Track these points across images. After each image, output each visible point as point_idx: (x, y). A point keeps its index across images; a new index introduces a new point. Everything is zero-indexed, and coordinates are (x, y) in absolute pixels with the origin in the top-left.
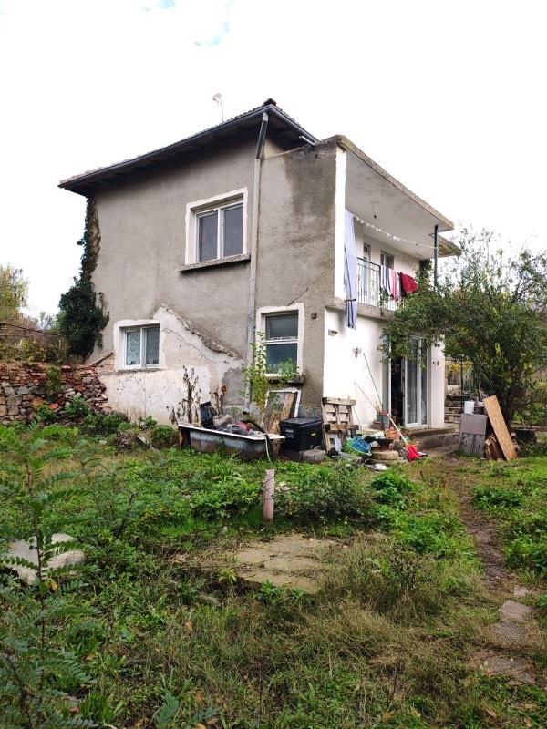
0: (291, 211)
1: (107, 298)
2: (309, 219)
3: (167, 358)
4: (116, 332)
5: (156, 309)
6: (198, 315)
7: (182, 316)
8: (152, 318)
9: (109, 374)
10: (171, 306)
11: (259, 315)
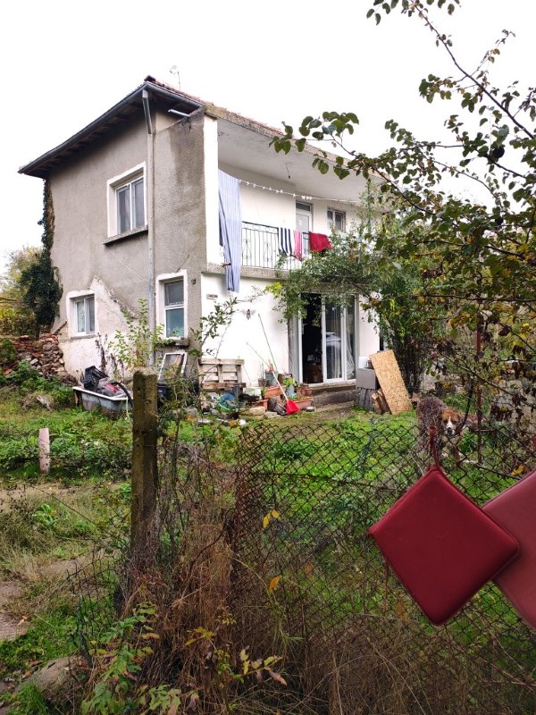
0: (175, 183)
1: (61, 272)
2: (187, 189)
3: (100, 326)
4: (68, 302)
5: (91, 281)
6: (118, 284)
7: (108, 286)
8: (89, 289)
9: (65, 341)
10: (101, 278)
11: (157, 282)
